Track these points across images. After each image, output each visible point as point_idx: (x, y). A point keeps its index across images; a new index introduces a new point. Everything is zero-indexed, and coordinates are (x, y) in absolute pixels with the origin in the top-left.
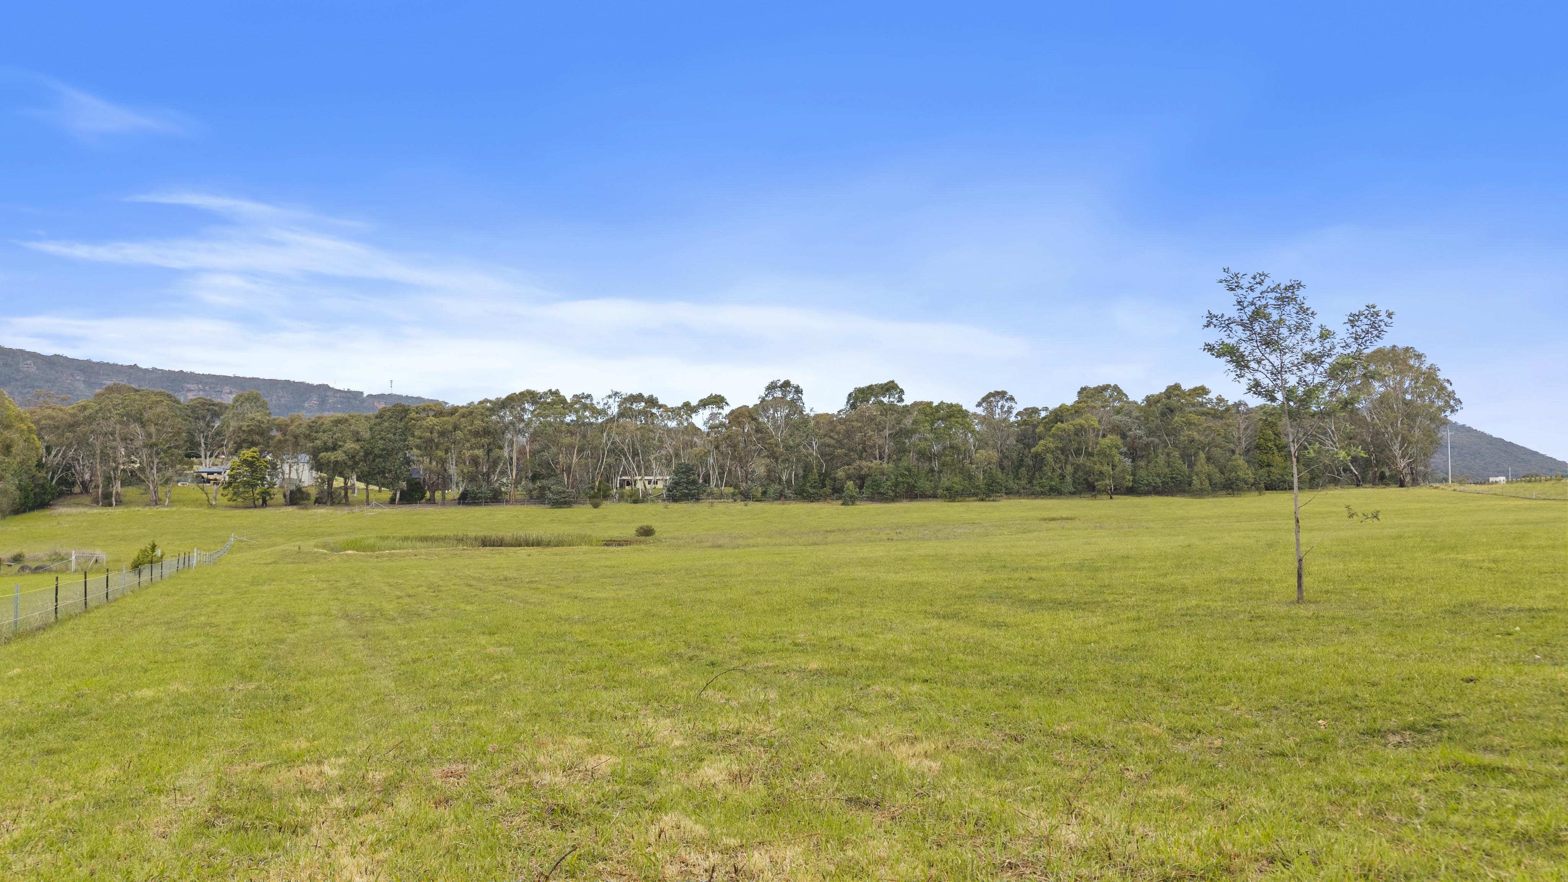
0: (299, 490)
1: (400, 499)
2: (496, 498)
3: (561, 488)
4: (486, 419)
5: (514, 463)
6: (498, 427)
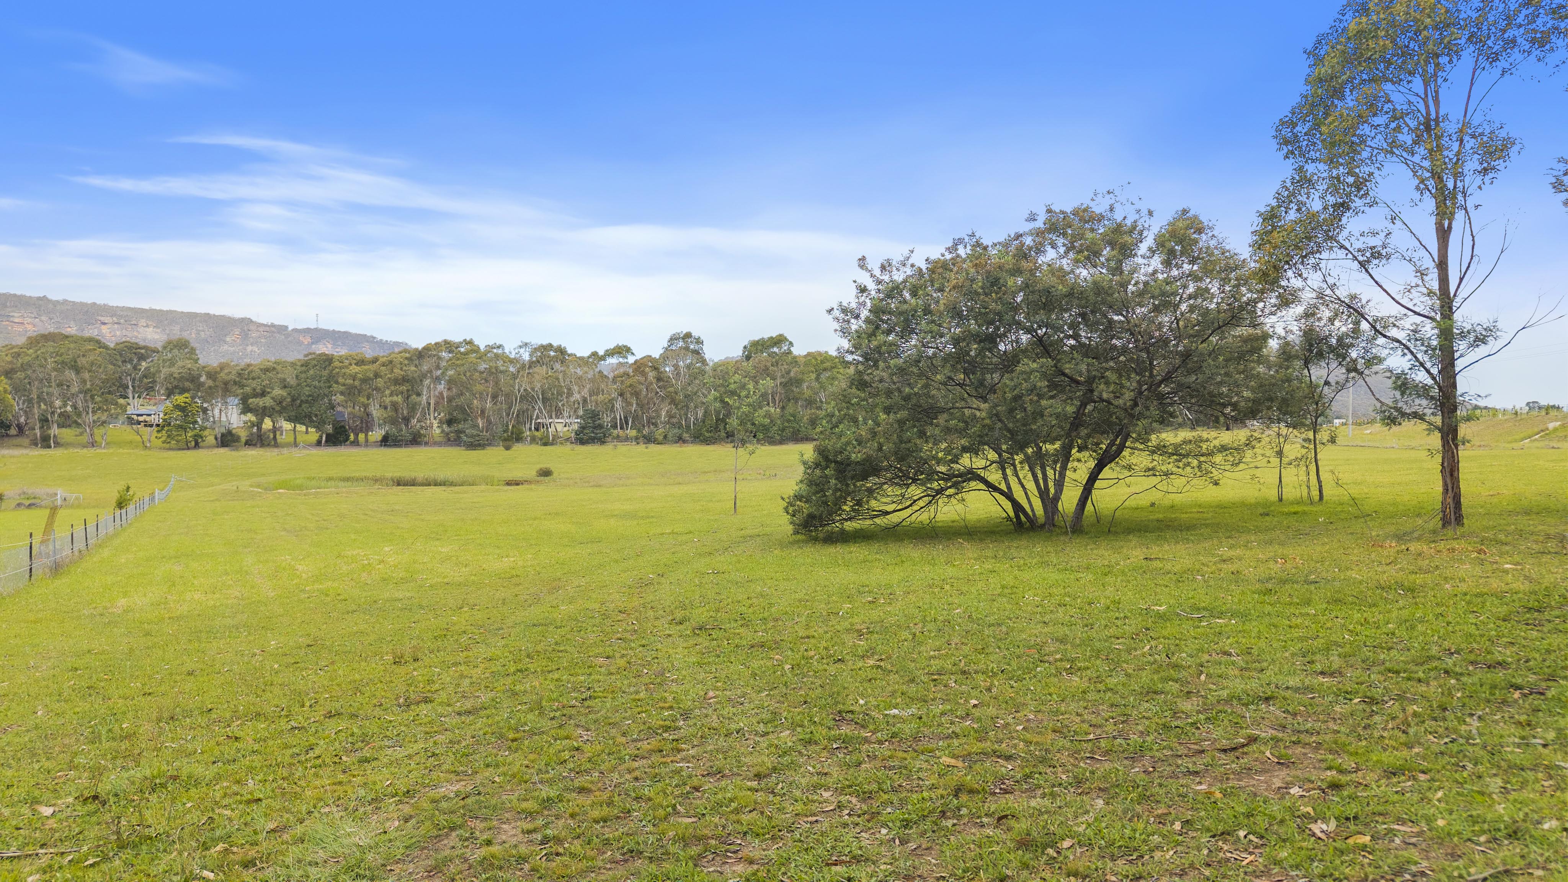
0: (230, 432)
1: (326, 441)
2: (416, 440)
3: (475, 432)
4: (404, 368)
5: (432, 409)
6: (416, 375)
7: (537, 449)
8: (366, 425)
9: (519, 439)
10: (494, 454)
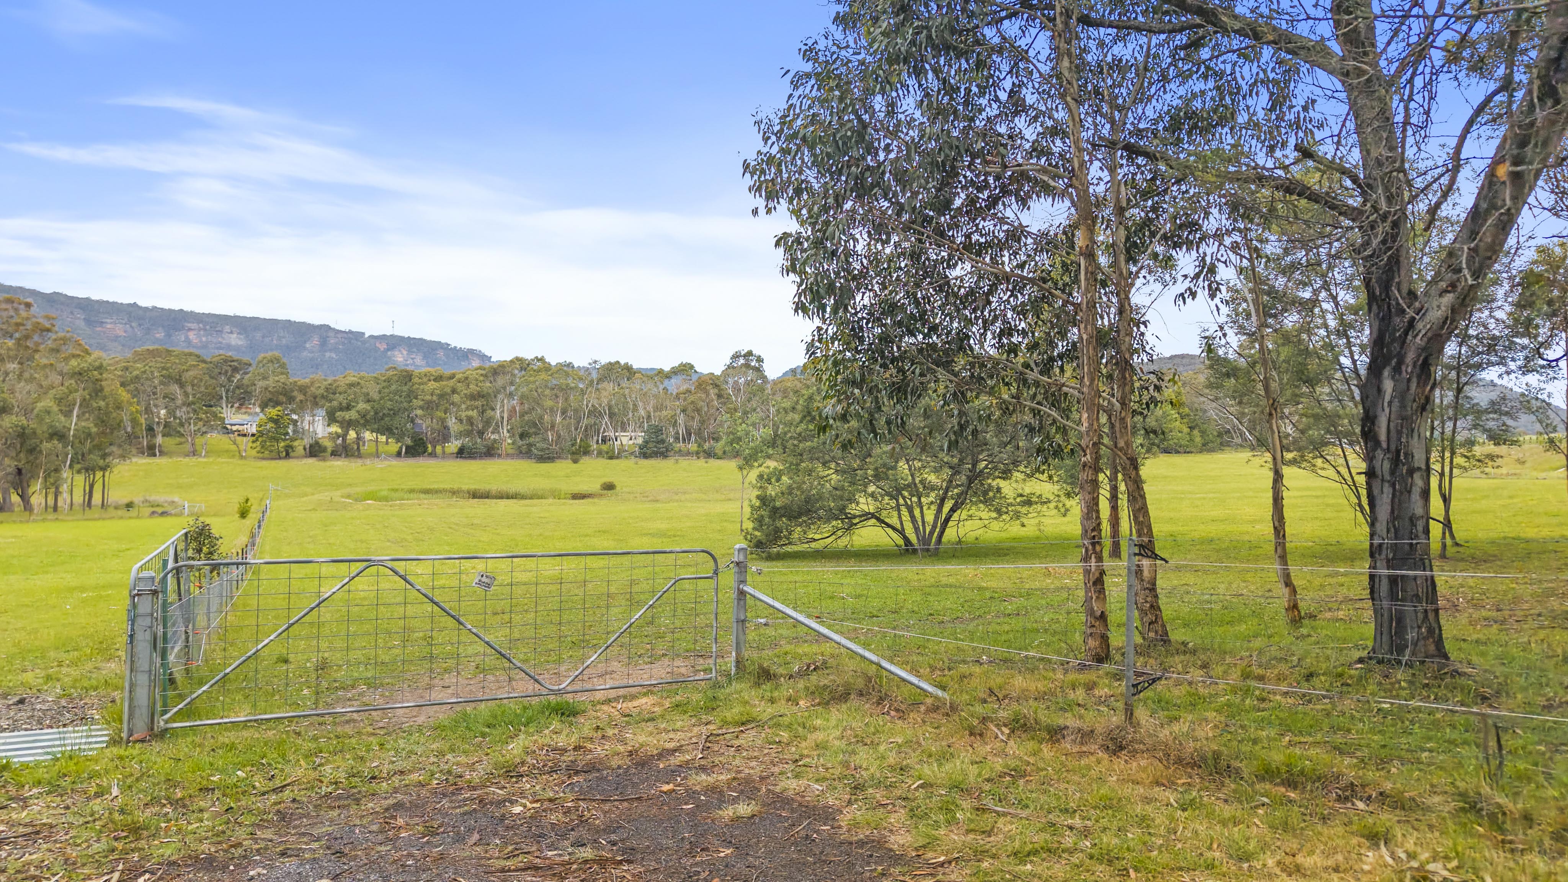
0: (317, 443)
1: (406, 453)
2: (490, 452)
3: (545, 446)
4: (480, 384)
5: (505, 423)
6: (490, 391)
7: (603, 462)
8: (445, 436)
9: (586, 452)
10: (563, 467)
